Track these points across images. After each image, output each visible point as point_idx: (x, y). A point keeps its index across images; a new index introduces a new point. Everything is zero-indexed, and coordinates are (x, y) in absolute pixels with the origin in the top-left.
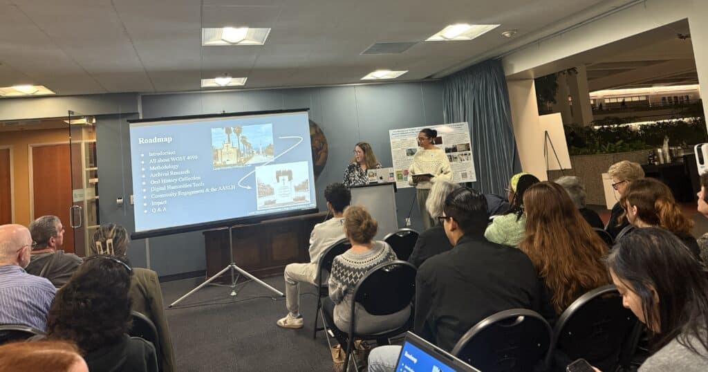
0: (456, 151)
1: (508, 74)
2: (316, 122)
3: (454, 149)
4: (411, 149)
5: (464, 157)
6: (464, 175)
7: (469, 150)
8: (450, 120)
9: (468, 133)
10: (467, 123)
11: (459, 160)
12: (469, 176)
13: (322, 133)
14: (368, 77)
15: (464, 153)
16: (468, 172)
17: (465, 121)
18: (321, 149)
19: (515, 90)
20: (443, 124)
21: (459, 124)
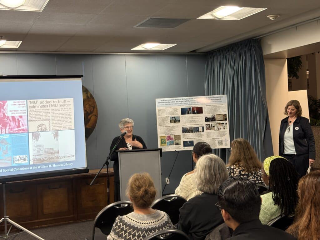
0: (215, 120)
1: (266, 53)
2: (88, 87)
3: (213, 119)
4: (174, 117)
5: (221, 126)
6: (220, 142)
7: (226, 120)
8: (211, 92)
9: (226, 105)
10: (225, 95)
11: (216, 128)
12: (224, 143)
13: (93, 98)
14: (139, 48)
15: (221, 122)
16: (223, 139)
17: (223, 94)
18: (91, 113)
19: (270, 67)
20: (204, 95)
21: (218, 96)
